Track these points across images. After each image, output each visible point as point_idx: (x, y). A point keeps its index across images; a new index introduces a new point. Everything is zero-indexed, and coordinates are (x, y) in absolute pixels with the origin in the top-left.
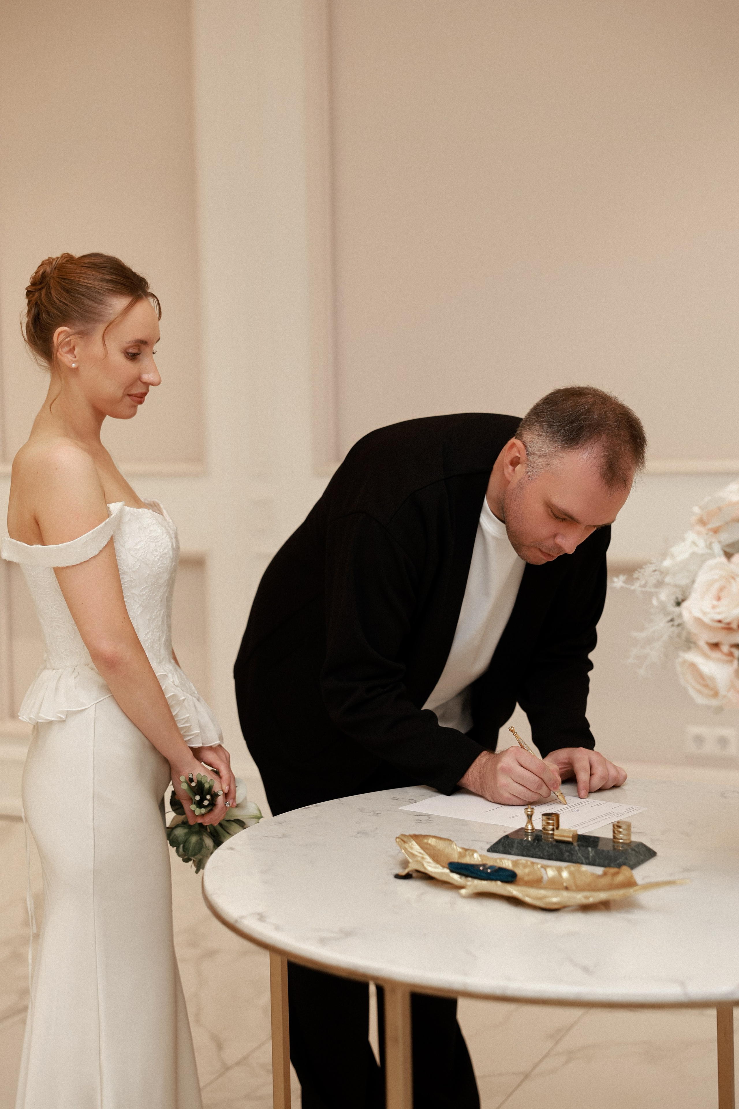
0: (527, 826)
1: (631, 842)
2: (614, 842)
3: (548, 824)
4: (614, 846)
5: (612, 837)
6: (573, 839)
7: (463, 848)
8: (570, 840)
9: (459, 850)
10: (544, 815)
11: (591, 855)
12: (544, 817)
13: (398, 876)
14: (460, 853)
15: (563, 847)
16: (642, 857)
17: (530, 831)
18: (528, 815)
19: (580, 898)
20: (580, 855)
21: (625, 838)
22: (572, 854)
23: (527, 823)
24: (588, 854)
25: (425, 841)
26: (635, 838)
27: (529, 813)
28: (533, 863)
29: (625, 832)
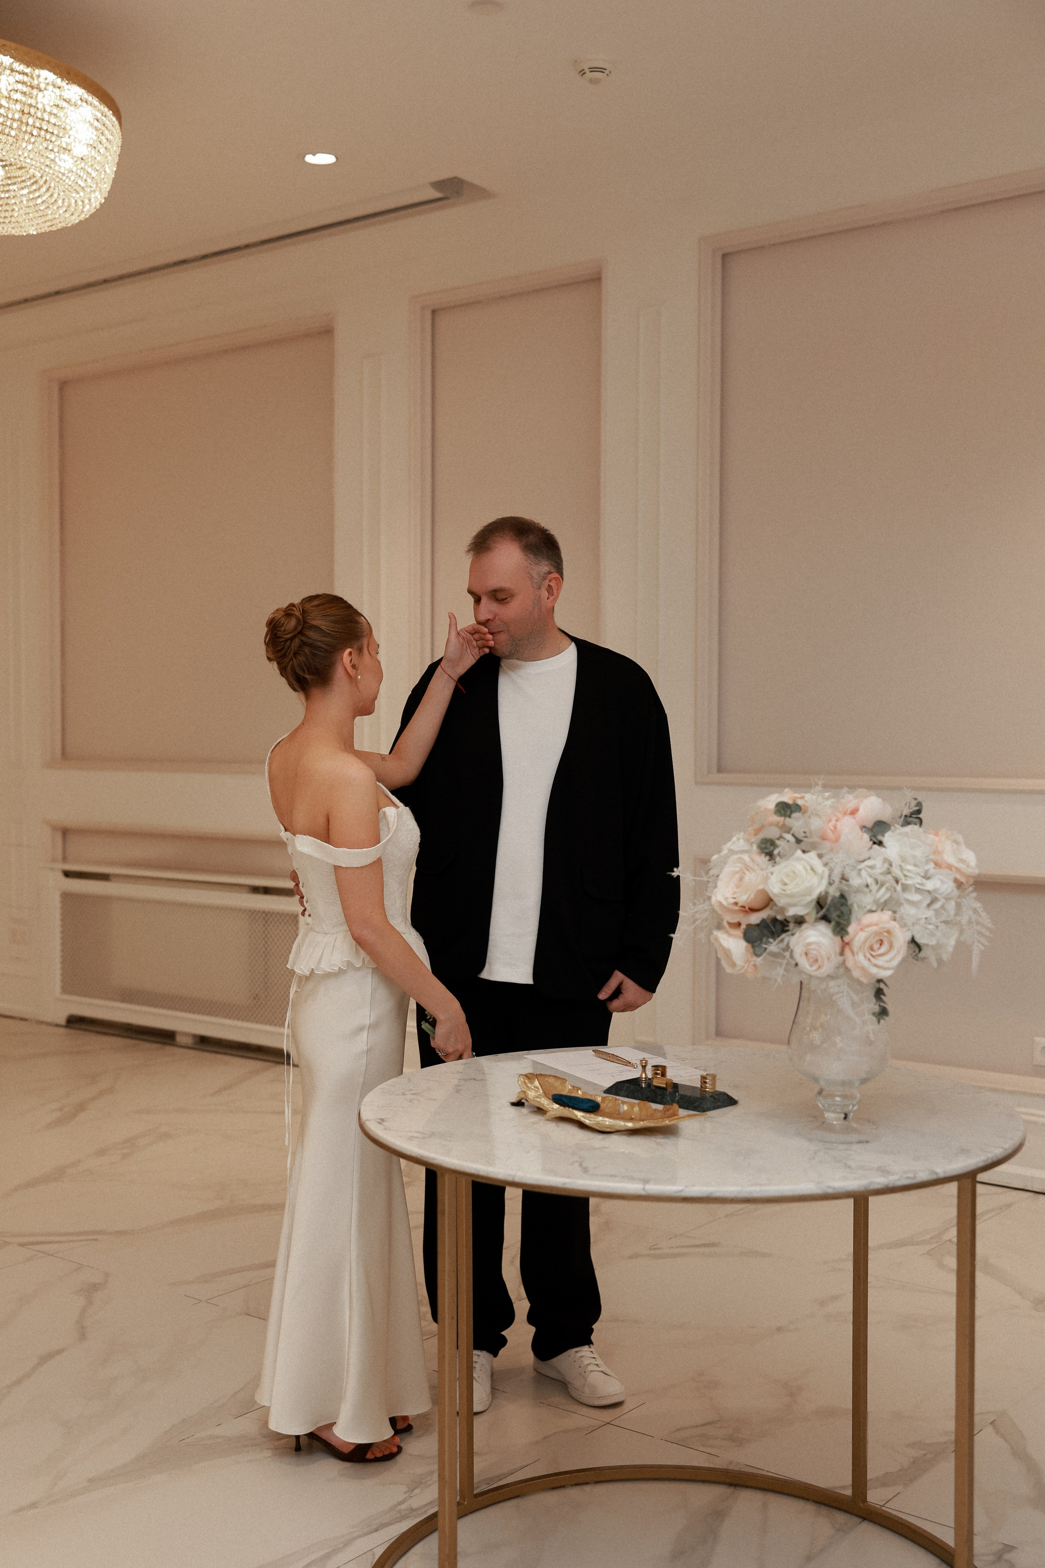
0: (641, 1075)
1: (716, 1091)
2: (701, 1090)
3: (657, 1074)
4: (701, 1094)
5: (700, 1087)
6: (666, 1086)
7: (573, 1087)
8: (664, 1086)
9: (570, 1087)
10: (653, 1066)
11: (677, 1099)
12: (654, 1068)
13: (513, 1104)
14: (570, 1089)
15: (658, 1091)
16: (720, 1104)
17: (644, 1079)
18: (642, 1066)
19: (630, 1125)
20: (668, 1098)
21: (710, 1087)
22: (663, 1097)
23: (642, 1072)
24: (675, 1098)
25: (546, 1079)
26: (720, 1088)
27: (644, 1064)
28: (616, 1099)
29: (710, 1083)
